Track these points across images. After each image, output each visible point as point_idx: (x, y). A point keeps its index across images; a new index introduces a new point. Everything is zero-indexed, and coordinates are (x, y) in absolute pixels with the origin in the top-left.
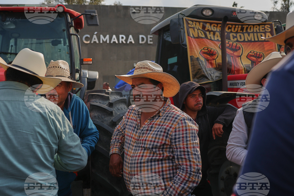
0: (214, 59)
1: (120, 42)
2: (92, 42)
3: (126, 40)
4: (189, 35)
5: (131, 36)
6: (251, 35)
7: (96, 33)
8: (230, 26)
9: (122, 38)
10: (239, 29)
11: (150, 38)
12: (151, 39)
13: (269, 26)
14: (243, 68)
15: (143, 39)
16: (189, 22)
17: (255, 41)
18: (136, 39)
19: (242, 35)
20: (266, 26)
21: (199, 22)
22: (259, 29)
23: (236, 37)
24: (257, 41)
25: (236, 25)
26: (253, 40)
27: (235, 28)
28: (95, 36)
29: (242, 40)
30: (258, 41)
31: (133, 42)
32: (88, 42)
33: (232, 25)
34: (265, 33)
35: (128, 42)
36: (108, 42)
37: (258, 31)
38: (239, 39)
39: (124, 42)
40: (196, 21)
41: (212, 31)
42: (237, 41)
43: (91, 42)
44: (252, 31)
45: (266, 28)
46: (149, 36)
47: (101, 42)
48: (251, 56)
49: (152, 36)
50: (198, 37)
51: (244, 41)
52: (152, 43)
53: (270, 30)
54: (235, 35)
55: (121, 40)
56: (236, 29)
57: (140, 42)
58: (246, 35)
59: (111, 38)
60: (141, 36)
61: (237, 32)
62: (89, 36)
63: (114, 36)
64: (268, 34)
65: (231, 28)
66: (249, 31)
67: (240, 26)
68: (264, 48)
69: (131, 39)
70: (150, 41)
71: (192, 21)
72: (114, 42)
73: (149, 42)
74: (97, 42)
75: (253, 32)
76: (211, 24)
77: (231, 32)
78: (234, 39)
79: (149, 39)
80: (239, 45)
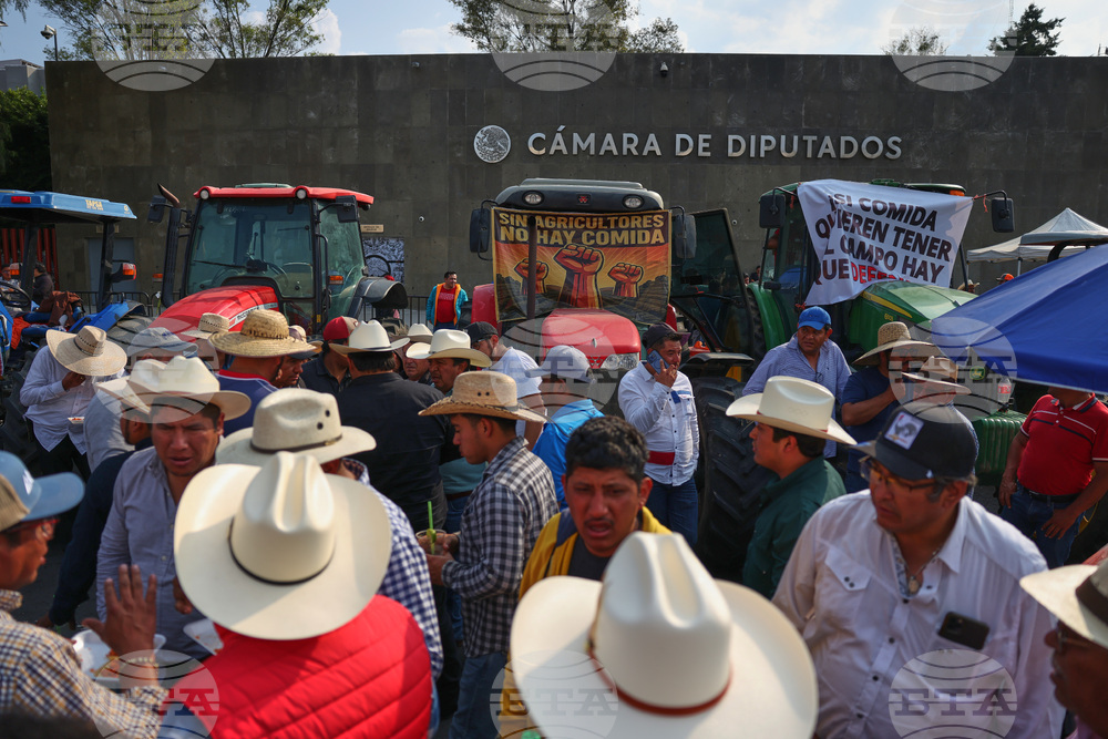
0: (540, 279)
1: (625, 152)
2: (552, 152)
3: (640, 147)
4: (497, 239)
5: (652, 137)
6: (625, 233)
7: (562, 127)
8: (583, 219)
9: (630, 141)
10: (601, 223)
11: (705, 141)
12: (707, 145)
13: (661, 217)
14: (596, 295)
15: (684, 144)
16: (501, 215)
17: (630, 245)
18: (667, 144)
19: (606, 234)
20: (655, 218)
21: (522, 215)
22: (642, 223)
23: (594, 238)
24: (633, 245)
25: (592, 217)
26: (626, 243)
27: (592, 222)
28: (559, 137)
29: (606, 242)
30: (636, 245)
31: (659, 153)
32: (543, 152)
33: (585, 217)
34: (651, 230)
35: (645, 153)
36: (592, 152)
37: (639, 226)
38: (599, 242)
39: (635, 152)
40: (515, 214)
41: (546, 229)
42: (595, 245)
43: (548, 151)
44: (627, 225)
45: (656, 220)
46: (701, 137)
47: (575, 152)
48: (618, 272)
49: (709, 137)
50: (515, 242)
51: (609, 245)
52: (708, 154)
53: (662, 224)
54: (592, 234)
55: (625, 146)
56: (595, 224)
57: (678, 152)
58: (615, 234)
59: (599, 143)
60: (679, 137)
61: (596, 230)
62: (543, 136)
63: (609, 137)
64: (658, 232)
65: (584, 223)
66: (621, 226)
67: (601, 219)
68: (645, 258)
69: (653, 144)
70: (705, 149)
71: (508, 213)
72: (609, 152)
73: (701, 153)
74: (565, 152)
75: (629, 229)
76: (544, 217)
77: (586, 229)
78: (588, 241)
79: (701, 145)
80: (596, 253)
